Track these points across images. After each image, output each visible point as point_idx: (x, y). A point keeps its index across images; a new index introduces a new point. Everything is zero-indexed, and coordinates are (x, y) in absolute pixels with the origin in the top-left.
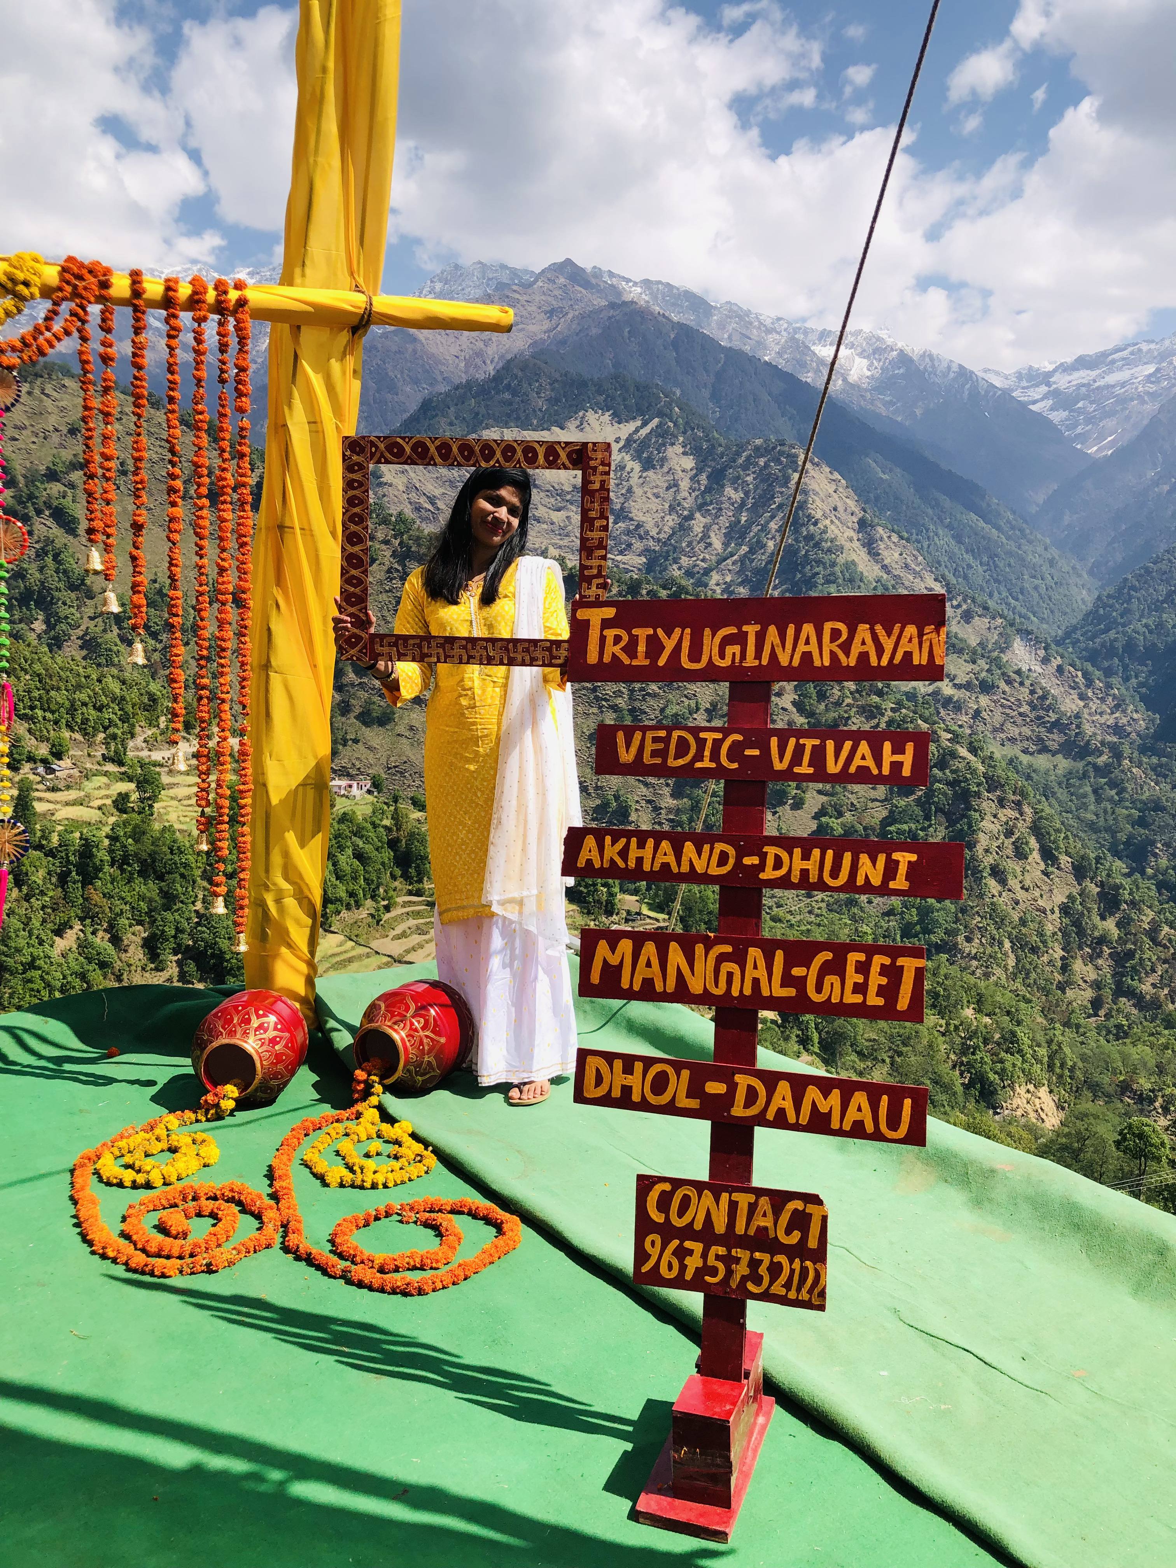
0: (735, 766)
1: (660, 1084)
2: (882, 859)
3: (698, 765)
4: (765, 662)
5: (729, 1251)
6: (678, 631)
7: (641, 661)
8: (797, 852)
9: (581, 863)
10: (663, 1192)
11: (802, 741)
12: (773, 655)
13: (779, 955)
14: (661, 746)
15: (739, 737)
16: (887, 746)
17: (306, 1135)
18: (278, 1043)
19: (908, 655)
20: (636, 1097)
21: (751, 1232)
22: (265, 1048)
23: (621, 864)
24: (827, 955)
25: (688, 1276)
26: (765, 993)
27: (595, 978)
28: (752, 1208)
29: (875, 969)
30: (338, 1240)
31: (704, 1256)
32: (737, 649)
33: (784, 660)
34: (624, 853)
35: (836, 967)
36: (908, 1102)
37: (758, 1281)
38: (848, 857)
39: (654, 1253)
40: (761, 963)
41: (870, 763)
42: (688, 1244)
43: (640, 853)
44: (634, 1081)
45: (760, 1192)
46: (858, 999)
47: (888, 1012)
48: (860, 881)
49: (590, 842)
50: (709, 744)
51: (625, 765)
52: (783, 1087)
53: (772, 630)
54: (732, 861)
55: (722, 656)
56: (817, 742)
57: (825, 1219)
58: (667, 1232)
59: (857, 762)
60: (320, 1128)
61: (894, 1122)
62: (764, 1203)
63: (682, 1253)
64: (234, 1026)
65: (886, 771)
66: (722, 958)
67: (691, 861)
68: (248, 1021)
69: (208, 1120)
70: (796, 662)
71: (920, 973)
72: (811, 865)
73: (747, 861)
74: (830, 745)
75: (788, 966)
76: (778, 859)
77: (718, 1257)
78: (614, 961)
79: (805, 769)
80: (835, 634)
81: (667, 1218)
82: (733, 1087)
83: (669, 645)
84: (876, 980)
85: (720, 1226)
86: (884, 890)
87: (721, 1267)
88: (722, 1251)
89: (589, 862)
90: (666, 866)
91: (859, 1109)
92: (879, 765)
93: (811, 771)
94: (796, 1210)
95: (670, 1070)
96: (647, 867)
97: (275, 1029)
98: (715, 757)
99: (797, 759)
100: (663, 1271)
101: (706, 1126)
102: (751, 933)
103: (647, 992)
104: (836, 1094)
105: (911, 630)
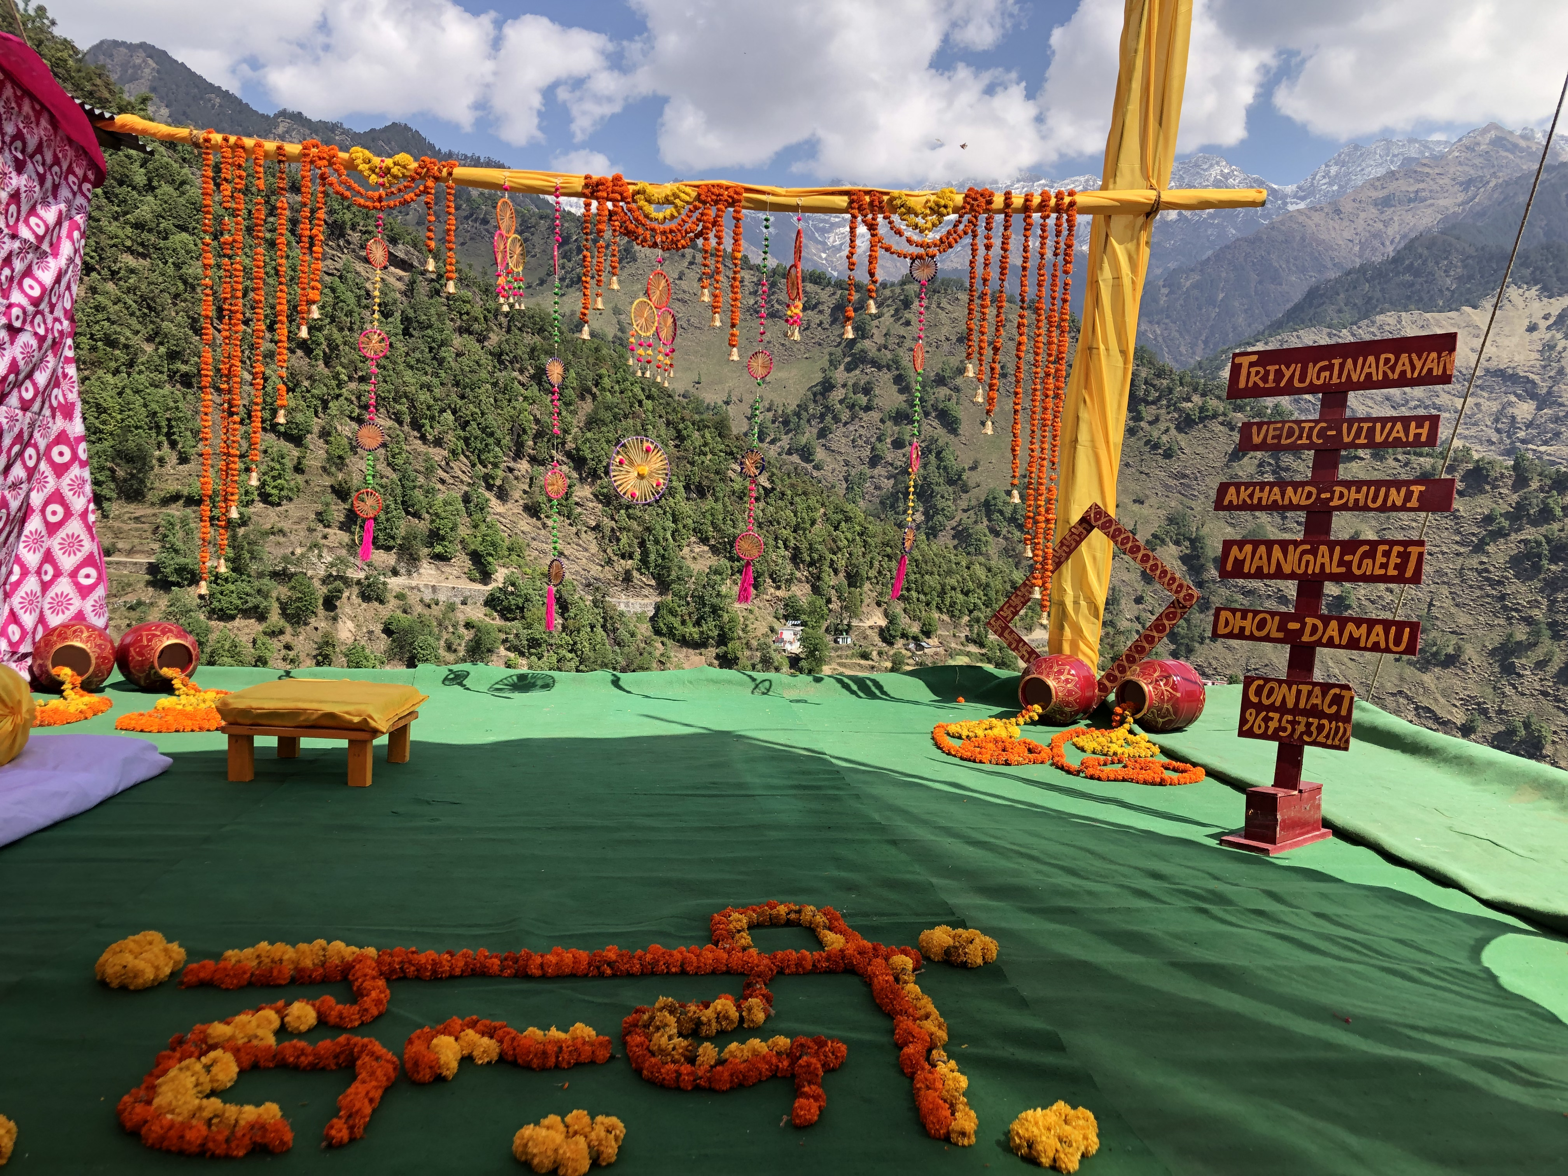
0: (1321, 441)
1: (1262, 625)
2: (1403, 490)
3: (1299, 442)
4: (1343, 380)
5: (1295, 718)
6: (1293, 366)
7: (1271, 384)
8: (1353, 489)
9: (1226, 503)
10: (1259, 685)
11: (1362, 424)
12: (1349, 376)
13: (1338, 549)
14: (1278, 433)
15: (1324, 425)
16: (1413, 424)
19: (1430, 370)
20: (1247, 633)
21: (1308, 707)
23: (1249, 501)
24: (1367, 548)
25: (1270, 732)
26: (1328, 571)
27: (1229, 567)
28: (1310, 693)
29: (1394, 554)
31: (1280, 721)
32: (1327, 374)
33: (1355, 378)
34: (1251, 496)
35: (1371, 554)
36: (1407, 630)
37: (1310, 734)
38: (1383, 490)
39: (1251, 719)
40: (1327, 554)
41: (1402, 435)
42: (1271, 714)
43: (1261, 495)
44: (1247, 624)
45: (1315, 684)
46: (1382, 572)
47: (1400, 579)
48: (1389, 504)
49: (1232, 490)
50: (1306, 430)
51: (1256, 445)
52: (1334, 624)
53: (1350, 361)
54: (1314, 497)
55: (1318, 378)
56: (1371, 424)
57: (1352, 699)
58: (1259, 707)
59: (1394, 434)
61: (1397, 643)
62: (1317, 690)
63: (1267, 719)
65: (1411, 439)
66: (1304, 552)
67: (1290, 497)
70: (1362, 379)
71: (1421, 555)
72: (1361, 497)
73: (1323, 496)
74: (1378, 426)
75: (1342, 555)
76: (1341, 494)
77: (1288, 721)
78: (1241, 557)
79: (1362, 441)
80: (1387, 360)
81: (1260, 700)
82: (1304, 625)
83: (1288, 374)
84: (1394, 560)
85: (1290, 704)
86: (1403, 508)
87: (1289, 727)
88: (1290, 718)
89: (1230, 502)
90: (1275, 501)
91: (1378, 635)
92: (1407, 436)
93: (1366, 441)
94: (1335, 694)
95: (1268, 617)
96: (1264, 503)
98: (1309, 437)
99: (1358, 435)
100: (1256, 730)
101: (1288, 647)
102: (1322, 538)
103: (1259, 574)
104: (1364, 627)
105: (1434, 355)
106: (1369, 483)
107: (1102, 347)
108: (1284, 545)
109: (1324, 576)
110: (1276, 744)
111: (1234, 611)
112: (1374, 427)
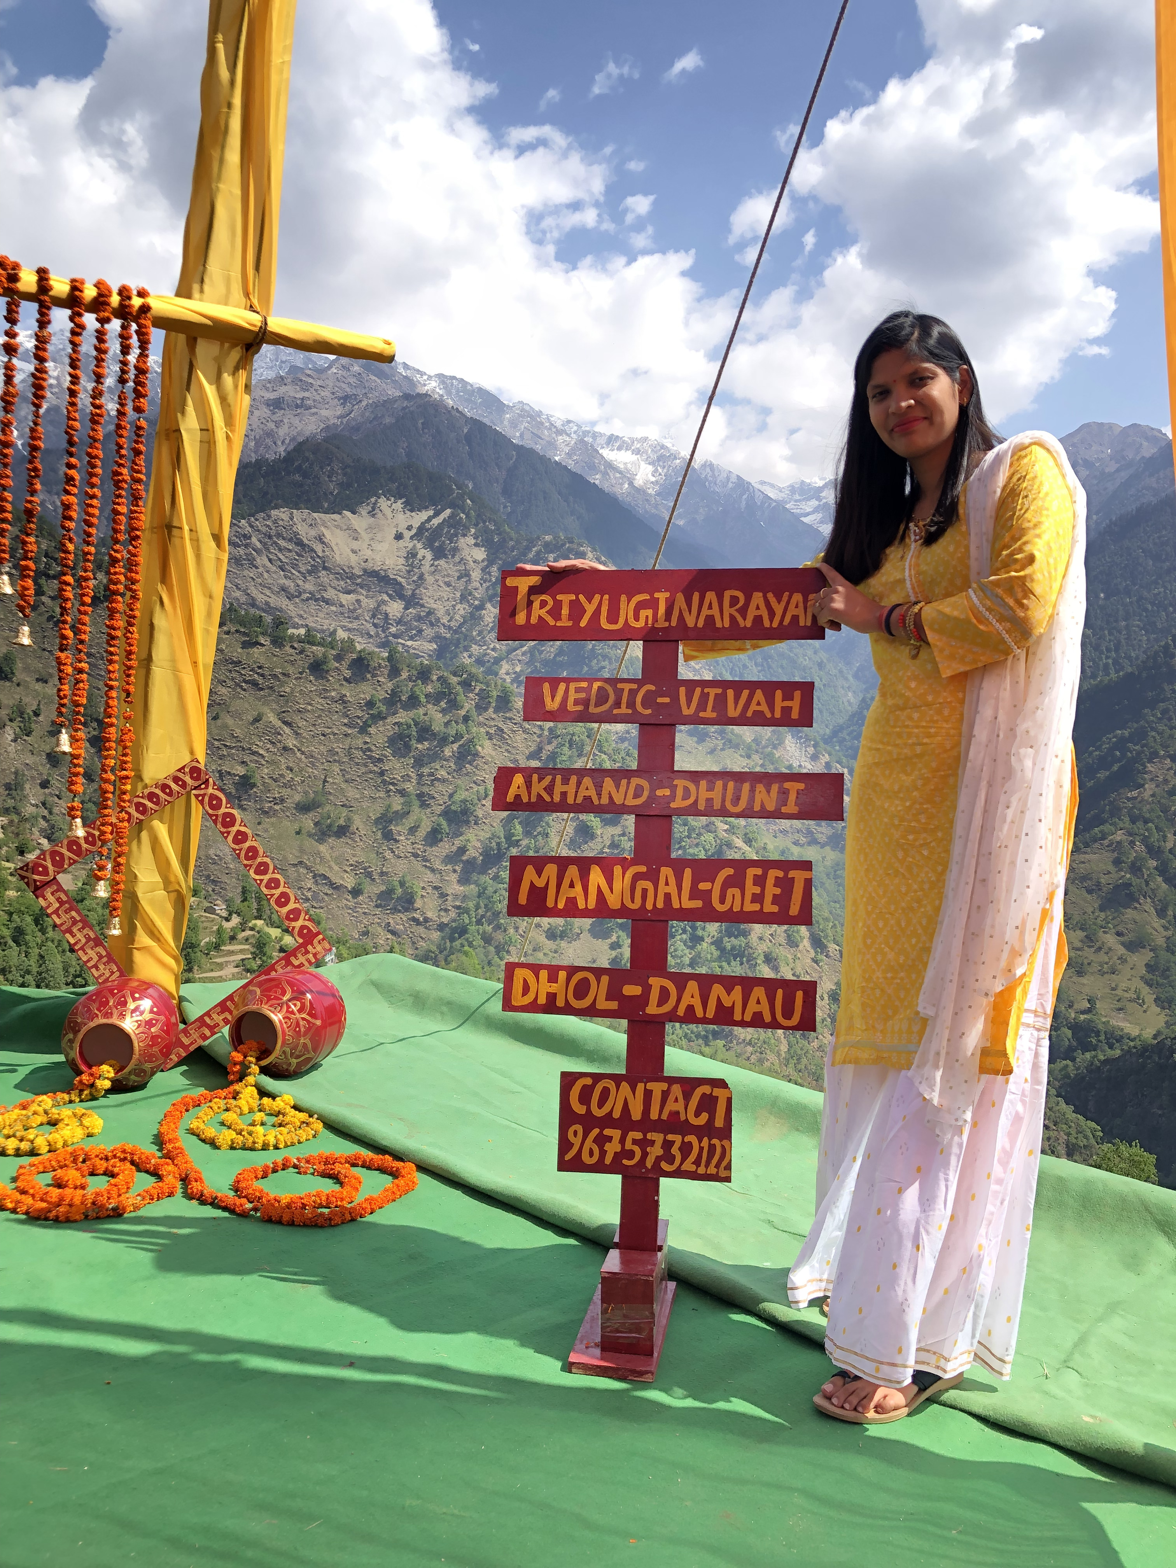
0: (649, 711)
1: (582, 990)
3: (615, 711)
4: (674, 623)
5: (645, 1135)
6: (597, 597)
7: (565, 622)
8: (703, 783)
9: (510, 798)
10: (584, 1086)
11: (706, 690)
12: (681, 617)
13: (688, 873)
14: (583, 695)
15: (651, 687)
16: (779, 694)
17: (187, 1110)
18: (154, 1025)
19: (795, 618)
20: (560, 1003)
21: (664, 1116)
22: (141, 1029)
23: (547, 798)
24: (731, 871)
25: (608, 1160)
26: (676, 905)
27: (523, 899)
28: (665, 1095)
29: (770, 881)
30: (243, 1185)
31: (622, 1141)
32: (649, 612)
33: (690, 621)
34: (550, 789)
35: (737, 882)
36: (800, 994)
37: (671, 1160)
38: (746, 787)
39: (576, 1142)
40: (672, 881)
41: (764, 708)
42: (607, 1132)
43: (564, 788)
44: (558, 989)
45: (672, 1080)
47: (782, 917)
48: (757, 808)
49: (519, 779)
50: (625, 694)
51: (550, 712)
52: (692, 987)
53: (680, 598)
54: (646, 794)
55: (637, 618)
56: (719, 691)
57: (729, 1101)
58: (588, 1122)
59: (753, 707)
60: (199, 1105)
61: (788, 1013)
62: (676, 1090)
63: (601, 1140)
64: (110, 1008)
65: (778, 714)
66: (637, 877)
67: (610, 793)
68: (125, 1004)
69: (81, 1101)
70: (700, 624)
71: (808, 883)
72: (716, 795)
73: (659, 793)
74: (730, 693)
75: (695, 881)
76: (686, 790)
77: (635, 1142)
78: (540, 883)
79: (709, 714)
80: (734, 601)
81: (589, 1110)
82: (647, 989)
83: (590, 609)
84: (771, 890)
85: (636, 1114)
86: (777, 814)
87: (637, 1150)
88: (639, 1135)
89: (518, 797)
90: (587, 799)
91: (758, 1002)
92: (772, 710)
93: (714, 715)
94: (704, 1094)
95: (591, 977)
96: (570, 800)
97: (151, 1012)
98: (631, 704)
99: (702, 706)
100: (586, 1158)
101: (624, 1024)
102: (663, 855)
103: (571, 910)
104: (738, 989)
106: (726, 776)
108: (607, 865)
109: (671, 913)
110: (618, 1179)
111: (536, 969)
112: (724, 694)
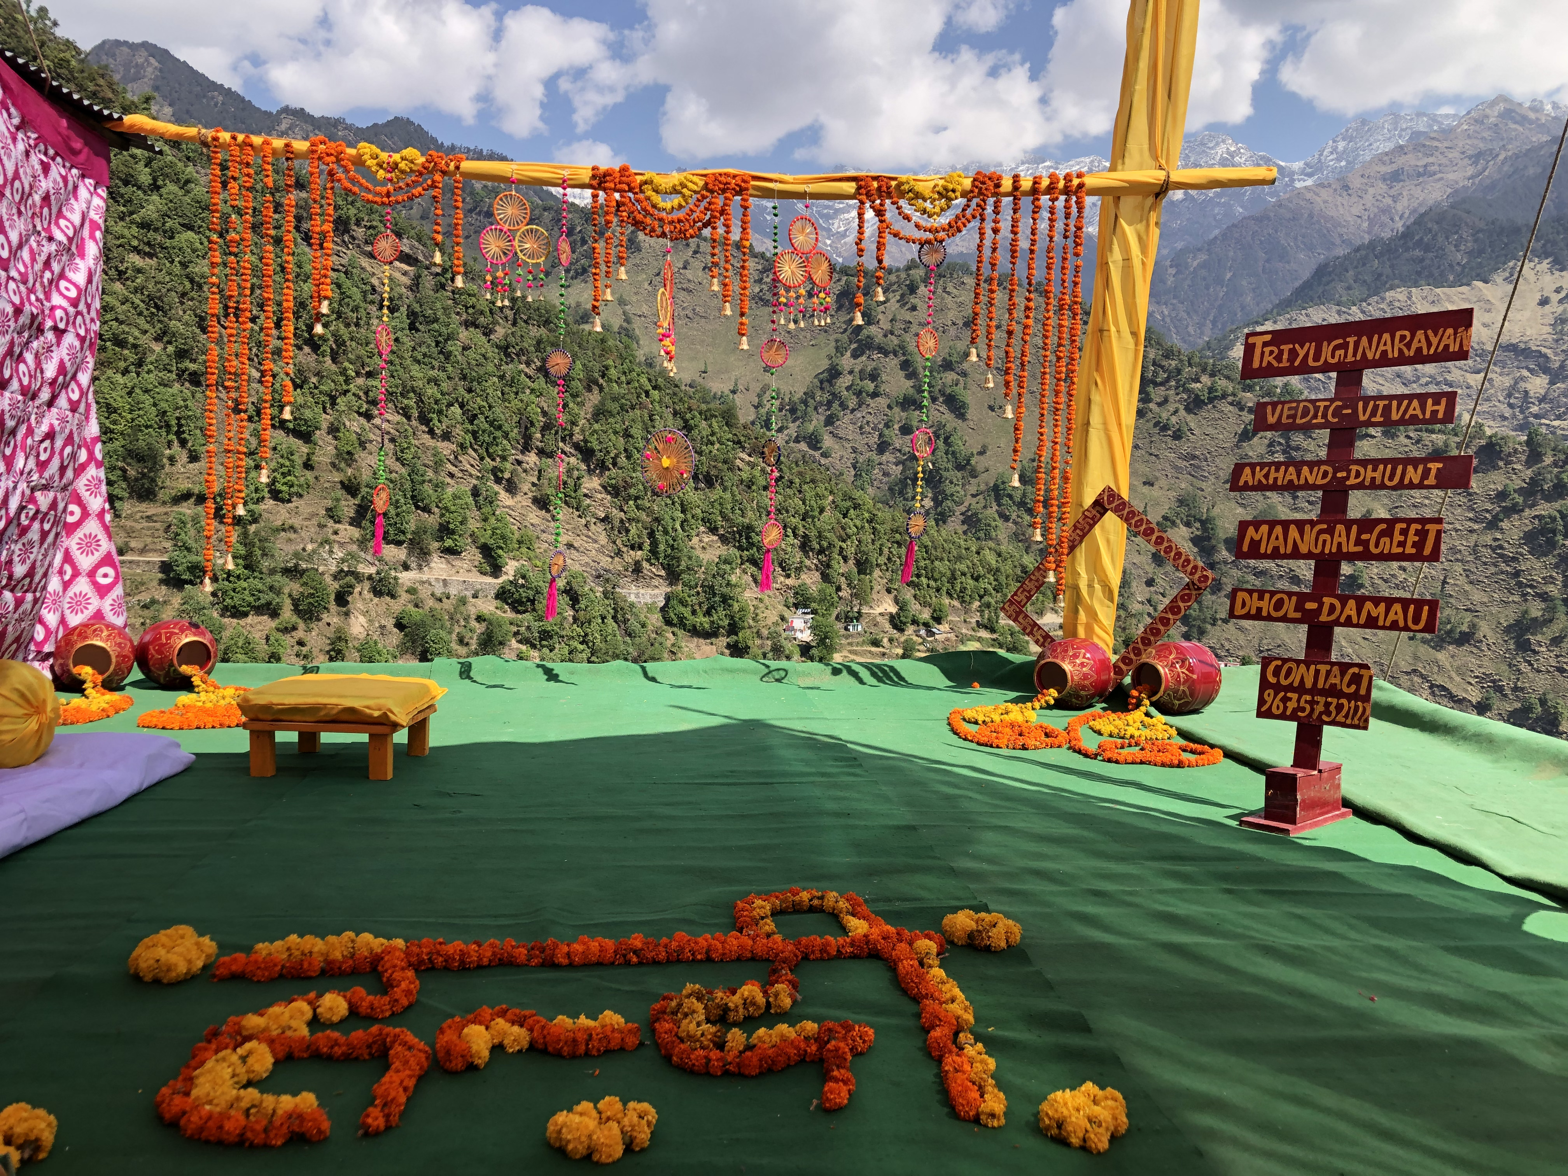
0: (1337, 420)
1: (1279, 605)
2: (1421, 468)
3: (1314, 421)
4: (1358, 358)
5: (1313, 698)
6: (1308, 345)
7: (1285, 364)
8: (1370, 467)
9: (1241, 483)
10: (1277, 666)
11: (1378, 402)
12: (1364, 353)
13: (1354, 528)
14: (1293, 412)
15: (1339, 403)
16: (1430, 401)
19: (1447, 347)
20: (1264, 613)
21: (1327, 686)
23: (1264, 481)
24: (1384, 526)
25: (1288, 713)
26: (1345, 550)
27: (1245, 548)
28: (1328, 673)
29: (1412, 531)
31: (1298, 701)
32: (1342, 352)
33: (1370, 356)
34: (1266, 476)
35: (1388, 533)
36: (1426, 608)
37: (1329, 714)
38: (1400, 467)
39: (1269, 700)
40: (1344, 533)
41: (1418, 412)
42: (1289, 695)
43: (1276, 475)
44: (1264, 604)
45: (1333, 664)
46: (1400, 550)
47: (1418, 557)
48: (1406, 481)
49: (1247, 470)
50: (1321, 409)
51: (1271, 425)
52: (1352, 603)
53: (1364, 340)
54: (1330, 476)
55: (1333, 357)
56: (1387, 402)
57: (1370, 678)
58: (1277, 688)
59: (1411, 412)
61: (1416, 621)
62: (1336, 669)
63: (1285, 700)
65: (1428, 416)
66: (1320, 532)
67: (1306, 477)
70: (1377, 357)
71: (1439, 533)
72: (1378, 475)
73: (1339, 475)
74: (1395, 403)
75: (1359, 534)
76: (1358, 472)
77: (1306, 702)
78: (1257, 537)
79: (1378, 419)
80: (1403, 338)
81: (1278, 680)
82: (1321, 605)
83: (1302, 353)
84: (1412, 538)
85: (1309, 684)
86: (1421, 486)
87: (1308, 707)
88: (1308, 698)
89: (1246, 482)
90: (1291, 481)
91: (1396, 614)
92: (1424, 413)
93: (1382, 419)
94: (1354, 673)
95: (1285, 597)
96: (1279, 483)
98: (1325, 416)
99: (1374, 413)
100: (1274, 710)
101: (1305, 628)
102: (1339, 517)
103: (1275, 555)
104: (1383, 605)
105: (1450, 331)
106: (1385, 461)
107: (1113, 329)
108: (1300, 524)
109: (1341, 556)
110: (1294, 724)
111: (1250, 592)
112: (1390, 405)
